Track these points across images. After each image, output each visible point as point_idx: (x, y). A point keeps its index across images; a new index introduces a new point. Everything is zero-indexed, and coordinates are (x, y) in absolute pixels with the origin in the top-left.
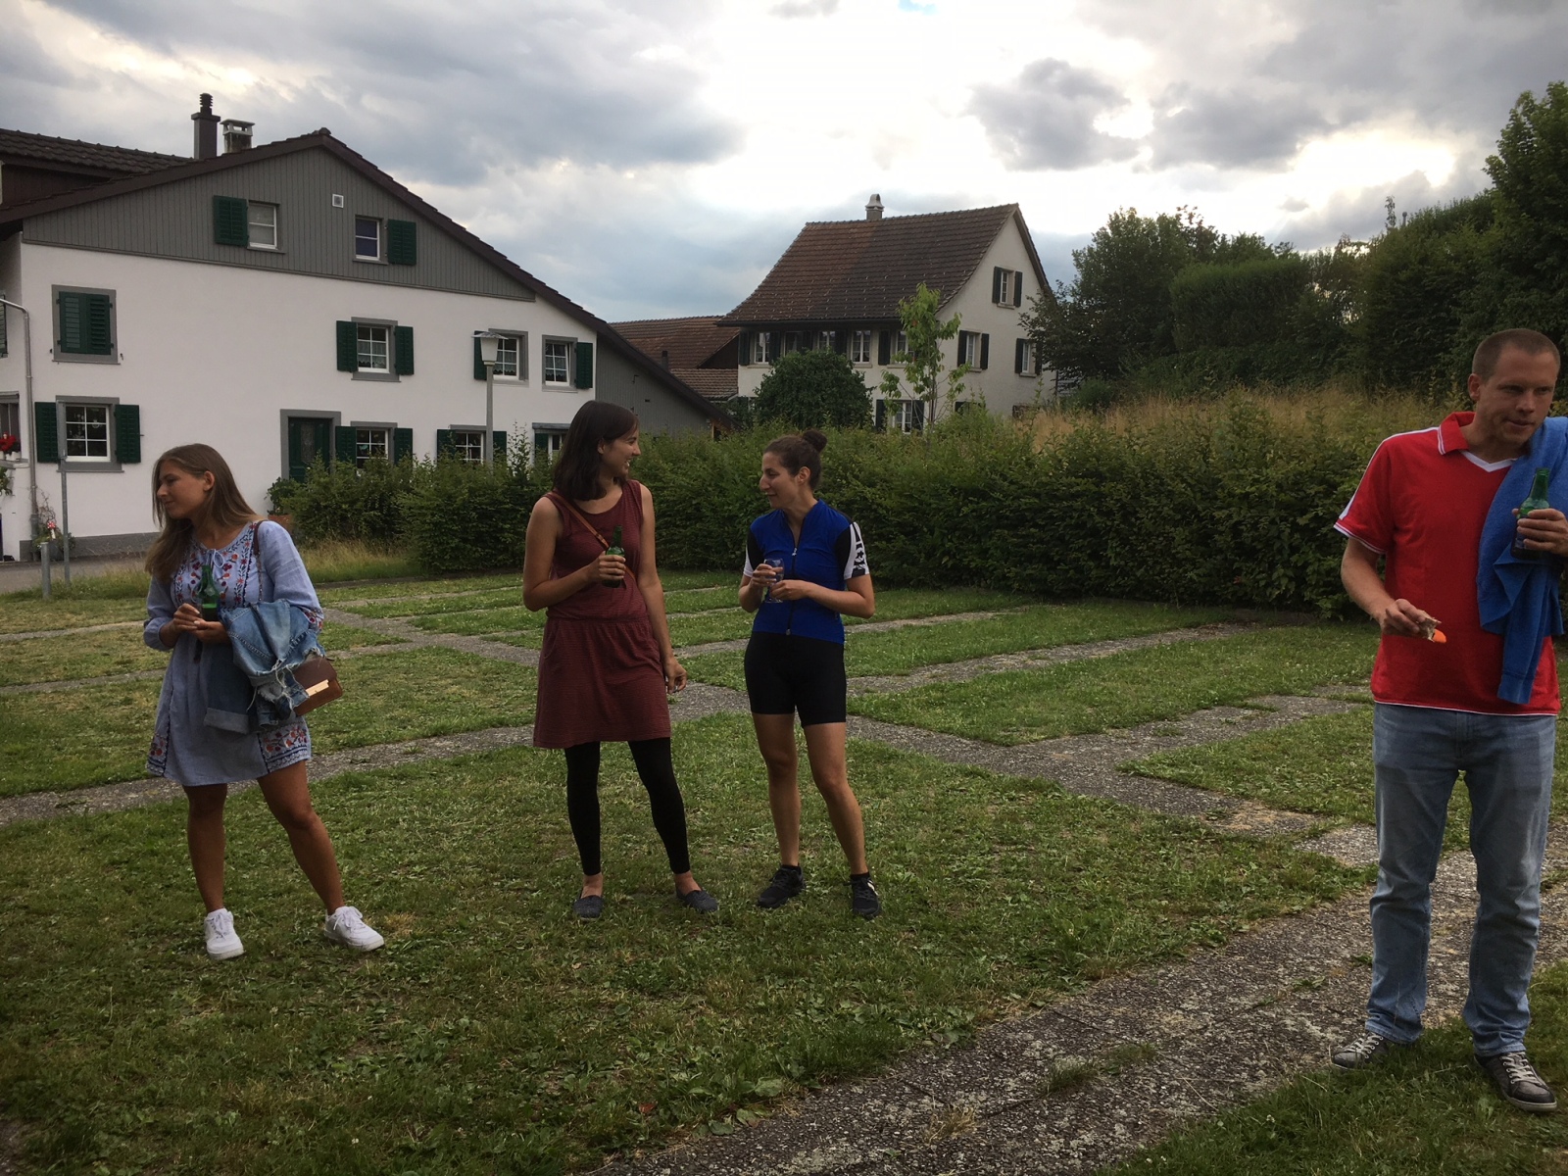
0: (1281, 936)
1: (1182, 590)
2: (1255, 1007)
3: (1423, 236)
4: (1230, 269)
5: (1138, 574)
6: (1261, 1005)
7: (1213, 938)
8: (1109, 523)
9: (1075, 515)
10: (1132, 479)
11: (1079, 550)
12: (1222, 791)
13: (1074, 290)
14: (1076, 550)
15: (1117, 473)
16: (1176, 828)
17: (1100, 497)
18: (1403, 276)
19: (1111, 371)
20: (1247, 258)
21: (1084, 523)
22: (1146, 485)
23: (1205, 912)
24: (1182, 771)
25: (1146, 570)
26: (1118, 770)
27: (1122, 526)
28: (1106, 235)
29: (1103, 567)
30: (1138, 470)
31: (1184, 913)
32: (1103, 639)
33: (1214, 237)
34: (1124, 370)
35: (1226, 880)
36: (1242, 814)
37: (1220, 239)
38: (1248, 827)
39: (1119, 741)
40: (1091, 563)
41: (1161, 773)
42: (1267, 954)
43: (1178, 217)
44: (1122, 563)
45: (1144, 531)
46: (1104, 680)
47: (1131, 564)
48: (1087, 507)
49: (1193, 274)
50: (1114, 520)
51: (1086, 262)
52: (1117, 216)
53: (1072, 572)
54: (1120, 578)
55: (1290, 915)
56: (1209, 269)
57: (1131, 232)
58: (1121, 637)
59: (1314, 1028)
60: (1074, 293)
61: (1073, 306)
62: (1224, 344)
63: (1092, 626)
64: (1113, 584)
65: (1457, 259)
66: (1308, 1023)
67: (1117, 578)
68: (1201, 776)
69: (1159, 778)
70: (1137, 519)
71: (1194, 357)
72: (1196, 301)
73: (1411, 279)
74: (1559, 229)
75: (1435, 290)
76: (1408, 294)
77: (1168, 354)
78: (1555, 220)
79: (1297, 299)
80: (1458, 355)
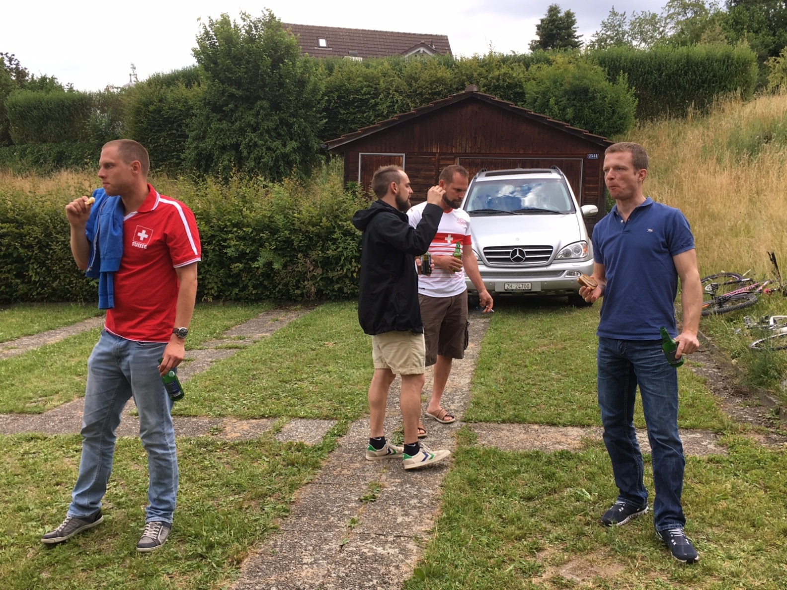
1: (85, 293)
2: (341, 547)
3: (159, 87)
4: (43, 96)
5: (54, 285)
6: (343, 545)
7: (281, 511)
8: (30, 253)
9: (4, 248)
10: (44, 224)
11: (9, 272)
12: (206, 415)
14: (5, 273)
15: (32, 220)
17: (21, 236)
18: (151, 108)
22: (55, 227)
25: (59, 282)
27: (40, 255)
29: (26, 283)
30: (47, 217)
33: (27, 74)
36: (229, 427)
37: (30, 76)
38: (238, 434)
40: (18, 281)
42: (316, 511)
43: (3, 60)
44: (41, 279)
47: (48, 279)
49: (19, 96)
50: (33, 251)
54: (40, 289)
56: (30, 94)
59: (379, 549)
62: (45, 141)
63: (33, 322)
64: (35, 293)
65: (179, 102)
66: (374, 547)
67: (38, 289)
71: (26, 148)
72: (25, 113)
73: (155, 110)
74: (233, 90)
75: (169, 118)
76: (154, 119)
77: (8, 146)
78: (231, 85)
79: (89, 117)
80: (189, 154)
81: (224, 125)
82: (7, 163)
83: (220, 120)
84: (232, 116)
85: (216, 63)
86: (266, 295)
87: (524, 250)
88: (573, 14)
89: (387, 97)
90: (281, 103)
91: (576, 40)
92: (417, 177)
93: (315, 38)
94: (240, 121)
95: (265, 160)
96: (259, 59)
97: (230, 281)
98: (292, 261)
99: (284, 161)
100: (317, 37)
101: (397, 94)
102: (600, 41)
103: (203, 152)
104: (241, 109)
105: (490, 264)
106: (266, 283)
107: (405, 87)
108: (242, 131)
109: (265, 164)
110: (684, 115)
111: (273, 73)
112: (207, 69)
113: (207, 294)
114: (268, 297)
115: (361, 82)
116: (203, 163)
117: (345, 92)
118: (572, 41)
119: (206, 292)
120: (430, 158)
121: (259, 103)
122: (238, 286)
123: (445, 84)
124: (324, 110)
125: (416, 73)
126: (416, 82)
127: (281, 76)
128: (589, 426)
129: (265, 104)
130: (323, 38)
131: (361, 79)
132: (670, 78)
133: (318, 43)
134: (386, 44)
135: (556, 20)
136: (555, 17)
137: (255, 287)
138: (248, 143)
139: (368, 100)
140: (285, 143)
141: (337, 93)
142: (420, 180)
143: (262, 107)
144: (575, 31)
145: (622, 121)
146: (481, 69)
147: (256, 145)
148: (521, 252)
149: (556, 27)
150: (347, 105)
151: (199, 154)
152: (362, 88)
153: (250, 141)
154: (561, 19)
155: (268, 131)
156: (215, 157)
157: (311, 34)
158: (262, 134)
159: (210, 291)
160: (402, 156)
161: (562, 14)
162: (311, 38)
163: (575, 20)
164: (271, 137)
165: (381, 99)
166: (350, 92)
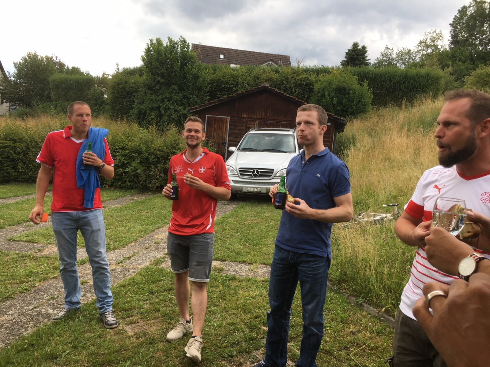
0: (49, 285)
2: (33, 308)
3: (126, 75)
4: (69, 77)
5: (30, 174)
6: (35, 307)
7: (25, 290)
8: (18, 157)
9: (6, 154)
10: (27, 142)
11: (8, 166)
12: (43, 243)
13: (14, 76)
14: (6, 166)
15: (21, 140)
16: (22, 257)
17: (15, 148)
18: (120, 86)
19: (29, 105)
20: (75, 74)
21: (9, 157)
22: (32, 145)
23: (24, 282)
24: (30, 238)
25: (33, 173)
26: (7, 240)
27: (23, 158)
28: (26, 59)
29: (16, 172)
30: (29, 139)
31: (17, 284)
32: (14, 196)
33: (64, 65)
34: (33, 105)
35: (35, 271)
36: (47, 249)
37: (67, 66)
38: (48, 253)
39: (11, 230)
40: (12, 171)
41: (22, 239)
42: (42, 292)
43: (52, 57)
44: (24, 170)
45: (31, 160)
46: (10, 210)
47: (27, 171)
48: (10, 151)
49: (57, 76)
50: (20, 156)
51: (19, 67)
52: (30, 53)
53: (5, 174)
54: (23, 176)
55: (53, 278)
56: (63, 76)
57: (35, 59)
58: (21, 196)
59: (51, 311)
60: (14, 77)
61: (14, 81)
62: (68, 101)
63: (11, 192)
64: (21, 178)
65: (135, 84)
66: (49, 310)
68: (36, 239)
69: (21, 241)
70: (29, 156)
71: (58, 104)
72: (58, 85)
73: (123, 87)
74: (159, 79)
75: (129, 92)
76: (122, 92)
77: (49, 102)
78: (159, 76)
79: (91, 89)
80: (135, 111)
81: (154, 97)
82: (47, 111)
83: (151, 94)
84: (158, 92)
85: (151, 65)
86: (136, 186)
87: (259, 171)
88: (366, 47)
89: (242, 87)
90: (184, 87)
91: (367, 61)
92: (235, 130)
93: (218, 54)
94: (162, 95)
95: (173, 116)
96: (173, 64)
97: (117, 177)
98: (148, 169)
99: (184, 117)
100: (219, 53)
101: (247, 85)
102: (379, 63)
103: (142, 111)
104: (163, 89)
105: (242, 177)
106: (135, 180)
107: (252, 82)
108: (163, 101)
109: (173, 119)
110: (400, 106)
111: (180, 71)
112: (147, 67)
113: (106, 184)
114: (136, 187)
115: (229, 78)
116: (142, 116)
117: (220, 83)
118: (365, 62)
119: (105, 182)
120: (243, 120)
121: (172, 86)
122: (122, 180)
123: (273, 82)
124: (208, 92)
125: (259, 75)
126: (258, 79)
127: (185, 73)
128: (225, 261)
129: (176, 87)
130: (222, 54)
131: (229, 77)
132: (395, 85)
133: (219, 56)
134: (256, 59)
135: (357, 50)
136: (356, 49)
137: (130, 182)
138: (165, 107)
139: (232, 88)
140: (186, 108)
141: (216, 83)
142: (237, 131)
143: (174, 89)
144: (367, 57)
145: (364, 106)
146: (293, 74)
147: (169, 108)
148: (257, 172)
149: (356, 54)
150: (221, 90)
151: (140, 111)
152: (229, 81)
153: (166, 106)
154: (359, 49)
155: (176, 101)
156: (147, 113)
157: (216, 52)
158: (173, 103)
159: (107, 182)
160: (228, 118)
161: (360, 47)
162: (216, 54)
163: (367, 51)
164: (178, 105)
165: (239, 88)
166: (223, 83)
